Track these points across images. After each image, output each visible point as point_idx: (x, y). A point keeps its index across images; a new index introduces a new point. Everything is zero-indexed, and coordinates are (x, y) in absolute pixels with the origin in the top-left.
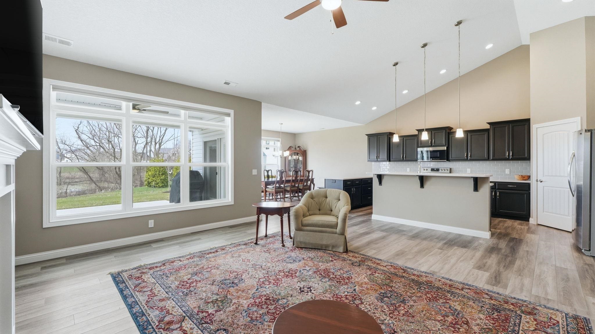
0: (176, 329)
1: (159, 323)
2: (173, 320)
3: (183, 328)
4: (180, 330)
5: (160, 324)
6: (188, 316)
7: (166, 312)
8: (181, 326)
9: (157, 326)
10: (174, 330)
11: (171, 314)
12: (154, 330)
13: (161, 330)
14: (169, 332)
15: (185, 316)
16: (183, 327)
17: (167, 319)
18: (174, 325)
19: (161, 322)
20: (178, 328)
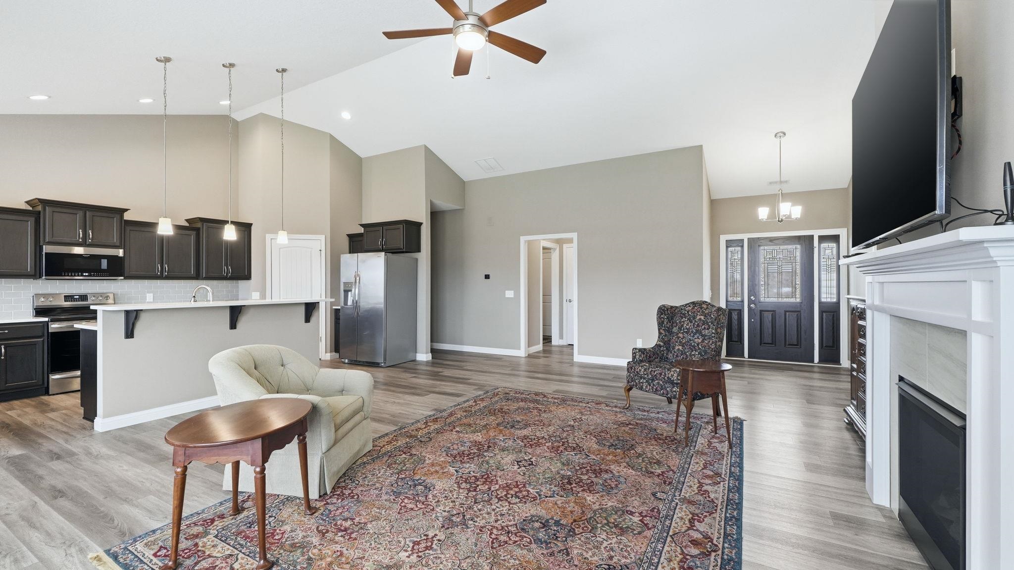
0: (697, 530)
1: (710, 553)
2: (689, 543)
3: (689, 526)
4: (694, 526)
5: (710, 550)
6: (668, 534)
7: (685, 562)
8: (689, 529)
9: (715, 551)
10: (701, 533)
11: (683, 553)
12: (723, 549)
13: (715, 542)
14: (708, 534)
15: (671, 536)
16: (687, 527)
17: (695, 551)
18: (695, 537)
19: (707, 553)
20: (694, 530)
